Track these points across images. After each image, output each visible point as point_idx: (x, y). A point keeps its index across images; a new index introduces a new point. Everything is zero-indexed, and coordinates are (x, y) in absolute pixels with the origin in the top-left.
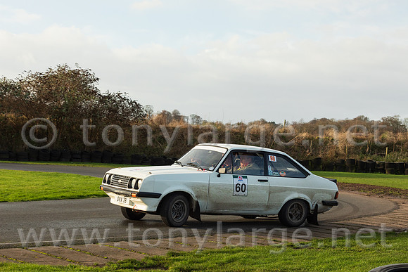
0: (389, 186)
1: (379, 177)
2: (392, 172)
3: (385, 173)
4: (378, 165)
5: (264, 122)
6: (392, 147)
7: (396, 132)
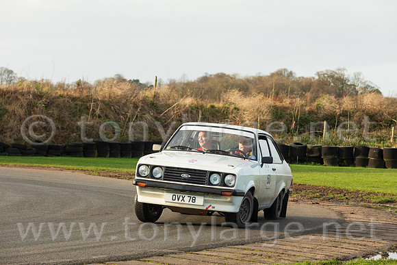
0: (328, 185)
1: (312, 171)
2: (333, 163)
3: (322, 163)
4: (311, 151)
5: (121, 80)
6: (333, 120)
7: (339, 95)
